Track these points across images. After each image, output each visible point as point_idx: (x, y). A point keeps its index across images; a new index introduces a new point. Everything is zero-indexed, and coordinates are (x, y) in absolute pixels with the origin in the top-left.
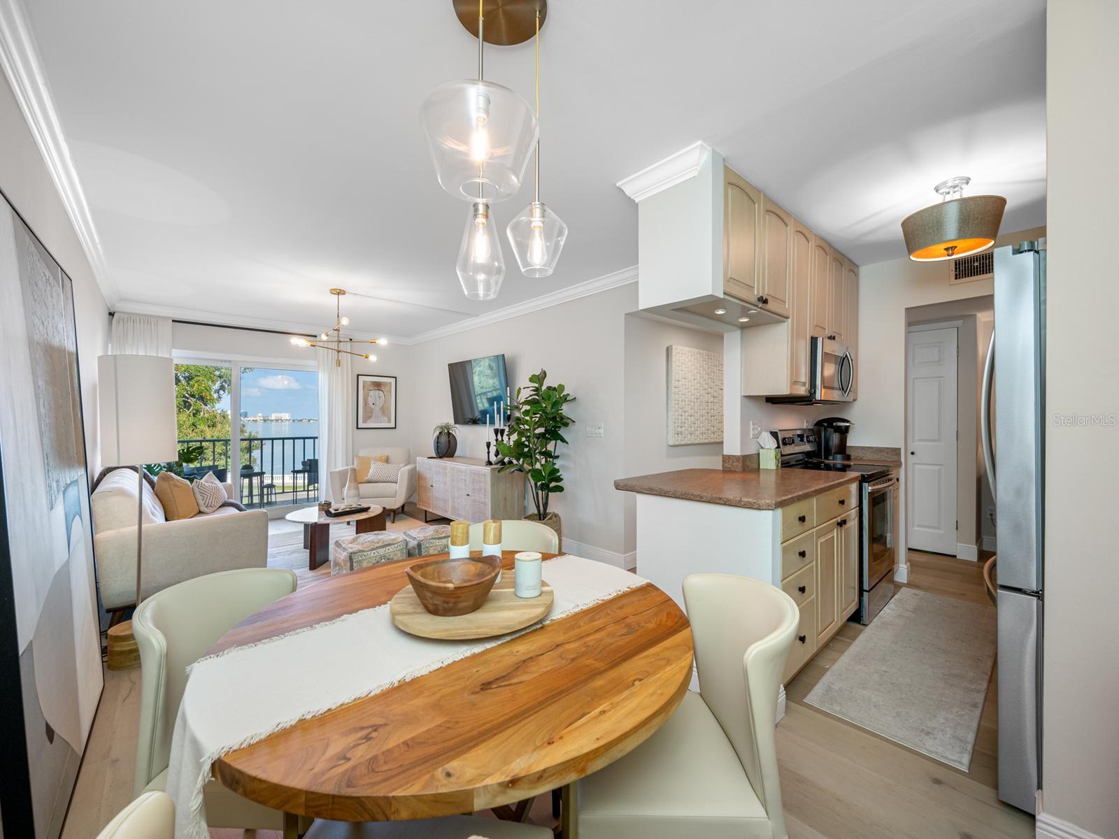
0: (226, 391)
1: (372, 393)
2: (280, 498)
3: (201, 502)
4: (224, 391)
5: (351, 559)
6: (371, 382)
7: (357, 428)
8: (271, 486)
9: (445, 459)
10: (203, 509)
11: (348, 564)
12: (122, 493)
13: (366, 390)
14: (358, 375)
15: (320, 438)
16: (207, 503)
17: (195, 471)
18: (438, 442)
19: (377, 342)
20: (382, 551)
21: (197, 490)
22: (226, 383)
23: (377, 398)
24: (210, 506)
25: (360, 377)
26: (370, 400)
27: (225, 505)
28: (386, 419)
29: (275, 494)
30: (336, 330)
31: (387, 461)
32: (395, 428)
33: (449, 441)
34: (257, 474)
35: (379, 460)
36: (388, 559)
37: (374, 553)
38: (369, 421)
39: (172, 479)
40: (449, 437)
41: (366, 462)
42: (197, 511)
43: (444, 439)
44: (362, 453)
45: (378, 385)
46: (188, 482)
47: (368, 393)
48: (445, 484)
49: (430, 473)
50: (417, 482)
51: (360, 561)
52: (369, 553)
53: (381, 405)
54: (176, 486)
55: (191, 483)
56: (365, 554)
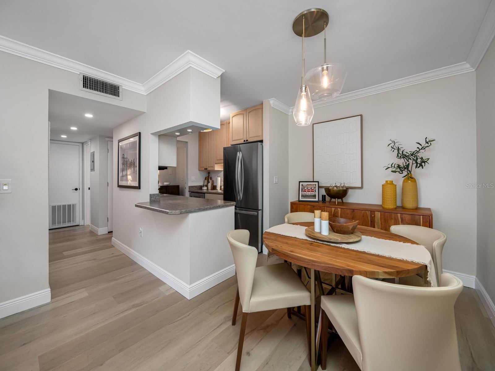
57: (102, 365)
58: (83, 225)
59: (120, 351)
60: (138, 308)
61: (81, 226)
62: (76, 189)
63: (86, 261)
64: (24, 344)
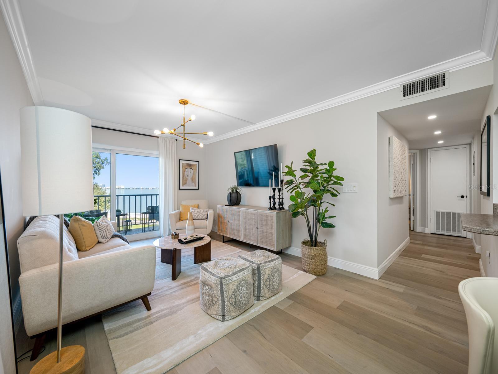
0: (97, 174)
1: (187, 170)
2: (134, 227)
3: (99, 236)
4: (96, 174)
5: (221, 283)
6: (186, 164)
7: (179, 189)
8: (130, 221)
9: (235, 206)
10: (101, 240)
11: (219, 287)
12: (45, 236)
13: (184, 168)
14: (180, 160)
15: (160, 194)
16: (103, 236)
17: (90, 214)
18: (230, 197)
19: (207, 134)
20: (240, 275)
21: (96, 227)
22: (97, 170)
23: (190, 173)
24: (105, 238)
25: (180, 161)
26: (186, 174)
27: (114, 236)
28: (194, 184)
29: (132, 225)
30: (183, 126)
31: (198, 207)
32: (198, 189)
33: (237, 196)
34: (122, 215)
35: (194, 207)
36: (245, 281)
37: (236, 277)
38: (185, 185)
39: (80, 220)
40: (237, 194)
41: (187, 208)
42: (97, 242)
43: (234, 195)
44: (184, 203)
45: (190, 165)
46: (91, 222)
47: (185, 170)
48: (239, 221)
49: (227, 214)
50: (218, 220)
51: (228, 284)
52: (233, 277)
53: (191, 177)
54: (83, 225)
55: (93, 223)
56: (231, 278)
57: (358, 334)
58: (471, 238)
59: (375, 340)
60: (426, 332)
61: (468, 238)
62: (463, 197)
63: (433, 269)
64: (346, 290)
